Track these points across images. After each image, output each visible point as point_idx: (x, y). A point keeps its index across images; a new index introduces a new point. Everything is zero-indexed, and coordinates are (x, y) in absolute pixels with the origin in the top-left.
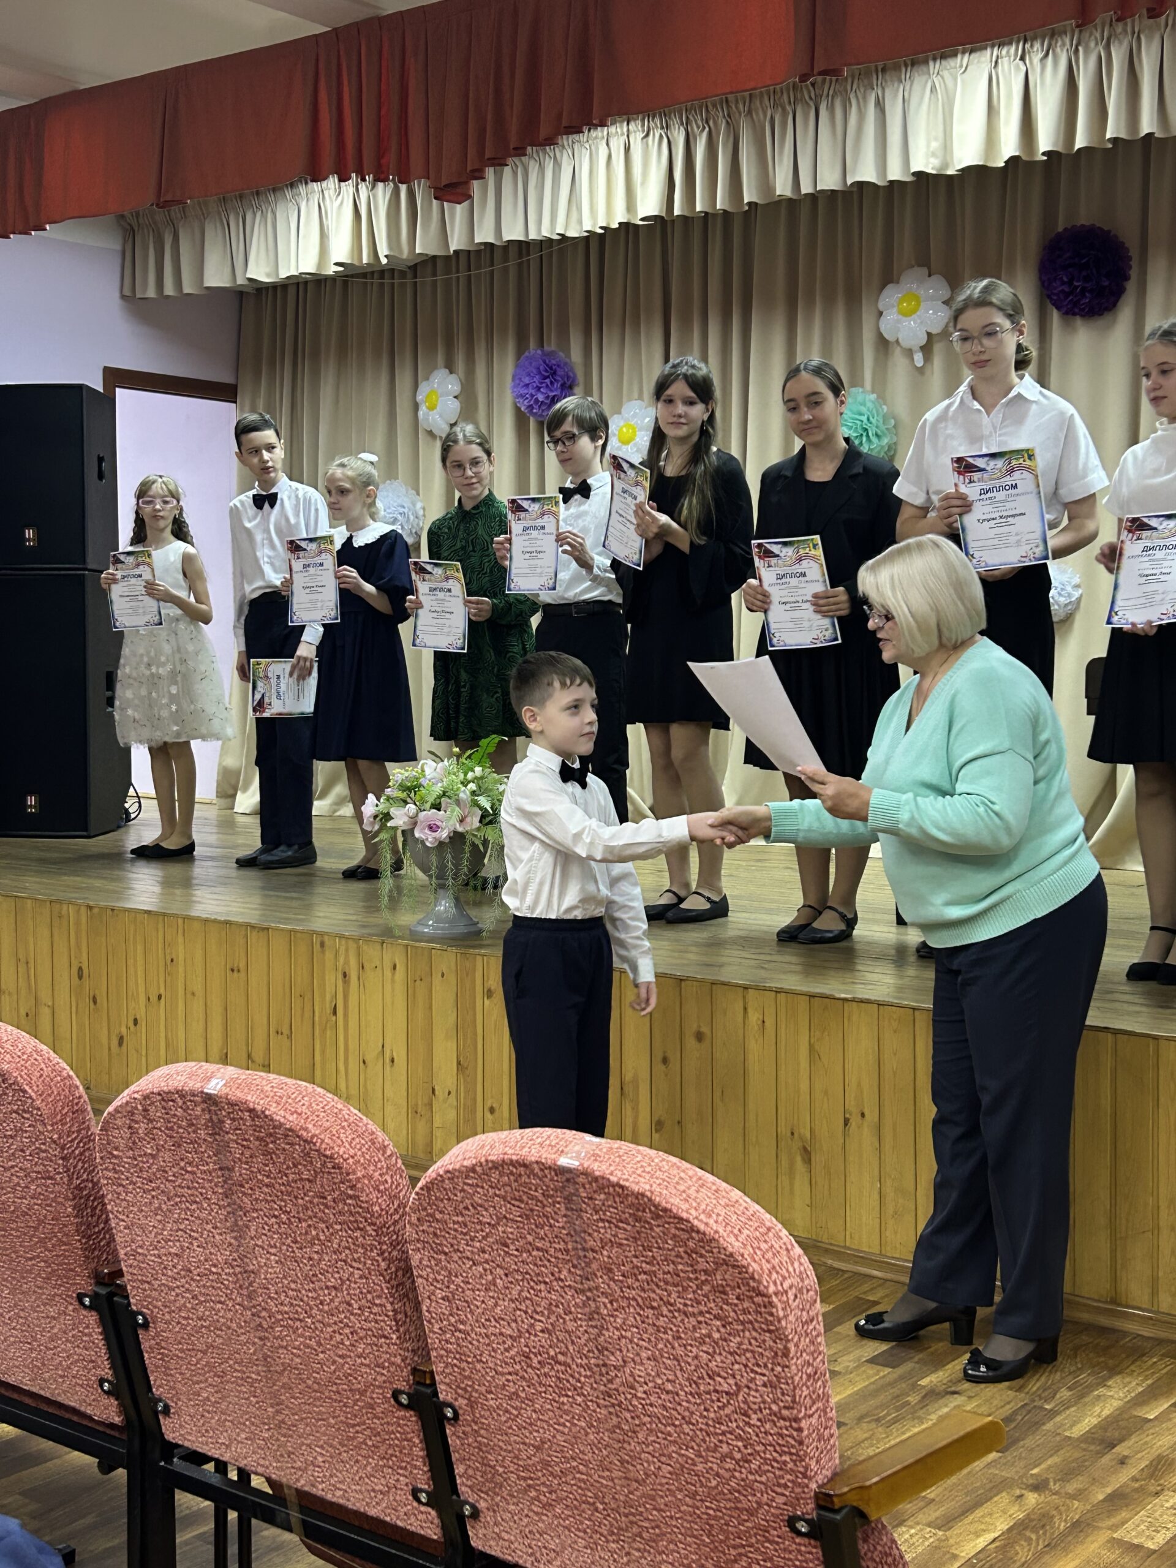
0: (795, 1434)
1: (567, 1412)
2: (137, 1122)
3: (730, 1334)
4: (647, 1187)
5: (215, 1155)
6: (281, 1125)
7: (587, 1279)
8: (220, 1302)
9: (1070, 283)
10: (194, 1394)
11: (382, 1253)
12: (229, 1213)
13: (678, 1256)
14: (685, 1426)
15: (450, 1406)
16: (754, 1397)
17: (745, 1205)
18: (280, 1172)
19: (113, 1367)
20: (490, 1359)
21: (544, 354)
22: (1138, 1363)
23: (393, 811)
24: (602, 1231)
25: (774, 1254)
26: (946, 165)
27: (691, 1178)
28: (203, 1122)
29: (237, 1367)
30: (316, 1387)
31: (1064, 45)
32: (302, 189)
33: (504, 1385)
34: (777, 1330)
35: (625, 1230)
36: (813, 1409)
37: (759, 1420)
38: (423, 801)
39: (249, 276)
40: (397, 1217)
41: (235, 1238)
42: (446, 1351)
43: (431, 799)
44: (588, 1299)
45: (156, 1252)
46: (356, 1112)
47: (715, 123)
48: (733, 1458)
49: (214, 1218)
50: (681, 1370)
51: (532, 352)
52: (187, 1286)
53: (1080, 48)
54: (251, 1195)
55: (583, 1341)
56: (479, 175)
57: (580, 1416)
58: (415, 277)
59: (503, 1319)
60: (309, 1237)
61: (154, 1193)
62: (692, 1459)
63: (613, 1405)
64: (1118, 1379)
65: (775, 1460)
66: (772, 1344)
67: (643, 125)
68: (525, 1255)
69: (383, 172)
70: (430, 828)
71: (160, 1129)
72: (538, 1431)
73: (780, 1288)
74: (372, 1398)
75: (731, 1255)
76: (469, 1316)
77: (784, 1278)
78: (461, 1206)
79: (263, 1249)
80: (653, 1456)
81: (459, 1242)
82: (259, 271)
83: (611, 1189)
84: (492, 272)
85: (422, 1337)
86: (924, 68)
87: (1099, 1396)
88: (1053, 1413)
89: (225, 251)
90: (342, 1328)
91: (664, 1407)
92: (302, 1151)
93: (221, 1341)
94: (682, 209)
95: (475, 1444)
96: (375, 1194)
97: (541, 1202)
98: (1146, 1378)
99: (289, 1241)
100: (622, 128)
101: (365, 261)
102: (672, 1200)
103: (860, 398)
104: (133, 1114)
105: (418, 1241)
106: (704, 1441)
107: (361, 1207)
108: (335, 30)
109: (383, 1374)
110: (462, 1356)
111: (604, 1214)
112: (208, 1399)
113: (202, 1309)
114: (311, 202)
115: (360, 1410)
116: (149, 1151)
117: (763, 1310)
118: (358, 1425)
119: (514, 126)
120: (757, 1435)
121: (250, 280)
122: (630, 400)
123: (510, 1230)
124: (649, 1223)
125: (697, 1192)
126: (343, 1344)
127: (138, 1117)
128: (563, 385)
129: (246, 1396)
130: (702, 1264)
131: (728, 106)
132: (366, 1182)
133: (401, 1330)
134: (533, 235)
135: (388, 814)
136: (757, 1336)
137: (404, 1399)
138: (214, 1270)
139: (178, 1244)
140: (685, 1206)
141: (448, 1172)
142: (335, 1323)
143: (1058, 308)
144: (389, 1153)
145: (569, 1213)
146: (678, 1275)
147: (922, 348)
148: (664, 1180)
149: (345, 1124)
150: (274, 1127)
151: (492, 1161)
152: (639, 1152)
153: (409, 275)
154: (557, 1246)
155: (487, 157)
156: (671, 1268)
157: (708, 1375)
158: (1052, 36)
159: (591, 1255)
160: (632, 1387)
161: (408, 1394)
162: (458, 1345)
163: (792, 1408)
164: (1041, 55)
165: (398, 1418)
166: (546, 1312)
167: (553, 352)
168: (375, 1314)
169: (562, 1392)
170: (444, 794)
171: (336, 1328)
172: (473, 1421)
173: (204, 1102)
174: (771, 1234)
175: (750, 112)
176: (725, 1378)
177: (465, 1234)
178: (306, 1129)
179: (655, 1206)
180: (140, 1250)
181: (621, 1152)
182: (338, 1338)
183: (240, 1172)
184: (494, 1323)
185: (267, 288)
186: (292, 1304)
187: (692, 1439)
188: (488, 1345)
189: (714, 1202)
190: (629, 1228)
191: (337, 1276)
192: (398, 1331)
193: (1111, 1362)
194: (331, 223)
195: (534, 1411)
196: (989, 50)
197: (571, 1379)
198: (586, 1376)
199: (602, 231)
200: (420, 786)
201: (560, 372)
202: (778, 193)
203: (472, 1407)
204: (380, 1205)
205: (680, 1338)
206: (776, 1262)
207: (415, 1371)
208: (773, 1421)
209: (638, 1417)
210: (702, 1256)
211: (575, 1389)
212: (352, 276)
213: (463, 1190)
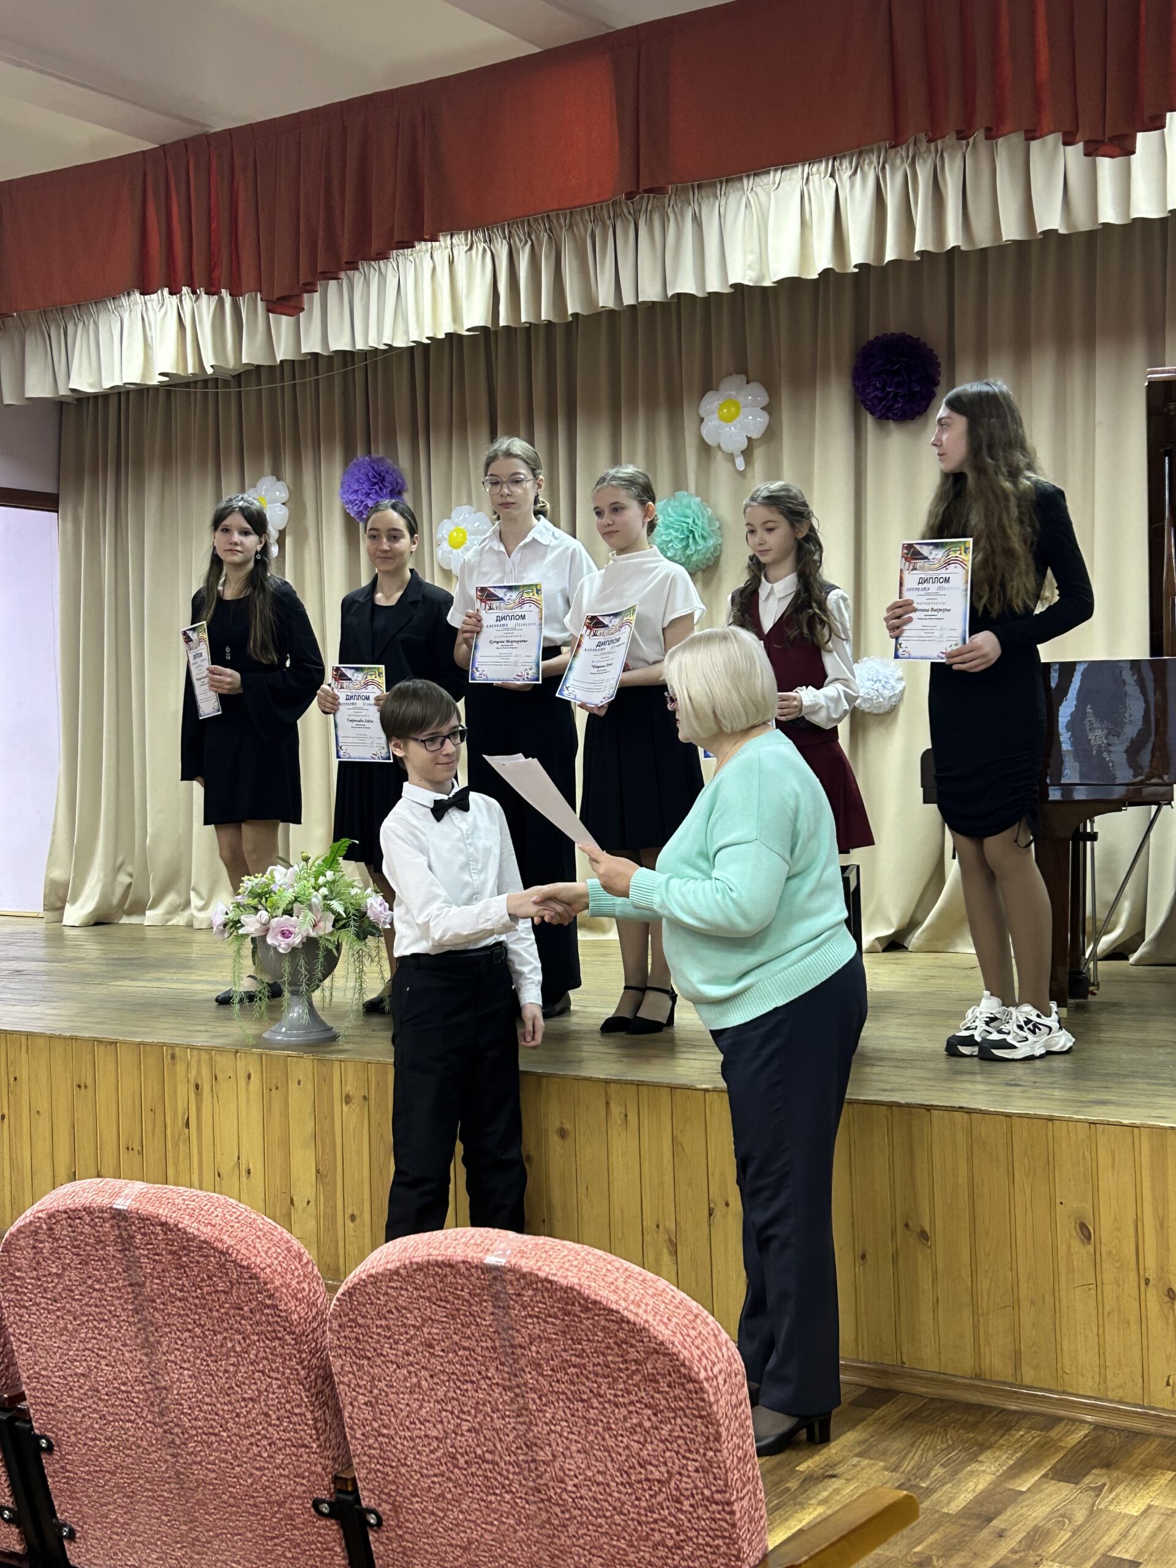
0: (728, 1517)
1: (495, 1511)
2: (41, 1242)
3: (661, 1422)
4: (576, 1280)
5: (124, 1271)
6: (195, 1237)
7: (516, 1376)
8: (129, 1421)
9: (883, 389)
10: (102, 1516)
11: (302, 1362)
12: (139, 1329)
13: (608, 1347)
14: (616, 1517)
15: (373, 1512)
16: (686, 1483)
17: (671, 1293)
18: (194, 1285)
19: (14, 1493)
20: (414, 1462)
21: (372, 460)
22: (1005, 1437)
23: (243, 918)
24: (530, 1327)
25: (703, 1341)
26: (762, 277)
27: (618, 1269)
28: (112, 1238)
29: (147, 1486)
30: (231, 1501)
31: (871, 163)
32: (124, 301)
33: (430, 1487)
34: (709, 1415)
35: (554, 1324)
36: (744, 1492)
37: (692, 1506)
38: (275, 907)
39: (72, 386)
40: (315, 1325)
41: (146, 1355)
42: (369, 1456)
43: (283, 906)
44: (517, 1395)
45: (61, 1373)
46: (270, 1221)
47: (538, 238)
48: (665, 1546)
49: (124, 1335)
50: (612, 1460)
51: (361, 459)
52: (94, 1406)
53: (887, 167)
54: (163, 1310)
55: (511, 1438)
56: (310, 288)
57: (508, 1513)
58: (240, 386)
59: (429, 1421)
60: (224, 1350)
61: (58, 1313)
62: (624, 1550)
63: (542, 1501)
64: (989, 1452)
65: (708, 1544)
66: (703, 1428)
67: (466, 239)
68: (451, 1355)
69: (213, 286)
70: (283, 934)
71: (65, 1247)
72: (465, 1532)
73: (710, 1373)
74: (291, 1509)
75: (662, 1343)
76: (393, 1420)
77: (714, 1364)
78: (385, 1310)
79: (176, 1364)
80: (584, 1549)
81: (383, 1347)
82: (83, 381)
83: (540, 1285)
84: (317, 380)
85: (343, 1444)
86: (739, 185)
87: (972, 1472)
88: (929, 1492)
89: (46, 362)
90: (259, 1440)
91: (595, 1500)
92: (217, 1263)
93: (131, 1460)
94: (508, 320)
95: (400, 1549)
96: (292, 1304)
97: (468, 1301)
98: (1015, 1452)
99: (203, 1355)
100: (445, 241)
101: (190, 370)
102: (601, 1293)
103: (685, 501)
104: (37, 1234)
105: (340, 1347)
106: (636, 1530)
107: (279, 1316)
108: (163, 147)
109: (302, 1484)
110: (385, 1461)
111: (533, 1310)
112: (116, 1520)
113: (110, 1429)
114: (133, 313)
115: (278, 1522)
116: (54, 1271)
117: (694, 1396)
118: (277, 1537)
119: (345, 241)
120: (690, 1521)
121: (73, 390)
122: (459, 504)
123: (435, 1331)
124: (579, 1317)
125: (625, 1283)
126: (261, 1456)
127: (42, 1237)
128: (391, 491)
129: (158, 1515)
130: (633, 1355)
131: (550, 221)
132: (284, 1291)
133: (322, 1438)
134: (360, 346)
135: (239, 921)
136: (689, 1422)
137: (325, 1508)
138: (123, 1388)
139: (84, 1364)
140: (613, 1297)
141: (371, 1276)
142: (252, 1435)
143: (872, 413)
144: (305, 1260)
145: (496, 1311)
146: (608, 1367)
147: (743, 452)
148: (591, 1273)
149: (259, 1233)
150: (188, 1240)
151: (417, 1263)
152: (564, 1246)
153: (233, 383)
154: (484, 1344)
155: (320, 269)
156: (601, 1360)
157: (639, 1464)
158: (860, 155)
159: (519, 1351)
160: (563, 1482)
161: (329, 1503)
162: (381, 1450)
163: (725, 1492)
164: (849, 173)
165: (318, 1528)
166: (473, 1412)
167: (381, 460)
168: (295, 1424)
169: (489, 1490)
170: (296, 899)
171: (253, 1440)
172: (397, 1526)
173: (113, 1218)
174: (698, 1321)
175: (571, 226)
176: (656, 1466)
177: (389, 1338)
178: (221, 1241)
179: (584, 1299)
180: (43, 1373)
181: (547, 1248)
182: (255, 1450)
183: (151, 1287)
184: (419, 1425)
185: (88, 398)
186: (206, 1419)
187: (624, 1529)
188: (413, 1448)
189: (642, 1292)
190: (557, 1322)
191: (254, 1387)
192: (318, 1439)
193: (980, 1438)
194: (154, 334)
195: (461, 1512)
196: (800, 168)
197: (499, 1477)
198: (514, 1473)
199: (428, 342)
200: (270, 892)
201: (388, 478)
202: (601, 305)
203: (396, 1512)
204: (298, 1314)
205: (611, 1429)
206: (705, 1348)
207: (336, 1479)
208: (706, 1506)
209: (569, 1511)
210: (632, 1346)
211: (503, 1487)
212: (175, 386)
213: (386, 1294)
